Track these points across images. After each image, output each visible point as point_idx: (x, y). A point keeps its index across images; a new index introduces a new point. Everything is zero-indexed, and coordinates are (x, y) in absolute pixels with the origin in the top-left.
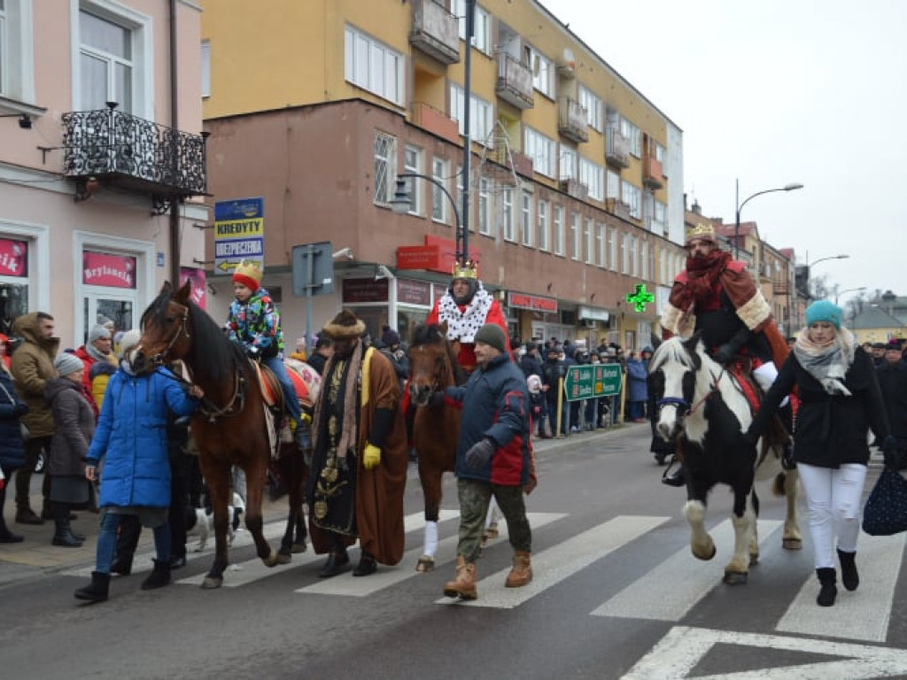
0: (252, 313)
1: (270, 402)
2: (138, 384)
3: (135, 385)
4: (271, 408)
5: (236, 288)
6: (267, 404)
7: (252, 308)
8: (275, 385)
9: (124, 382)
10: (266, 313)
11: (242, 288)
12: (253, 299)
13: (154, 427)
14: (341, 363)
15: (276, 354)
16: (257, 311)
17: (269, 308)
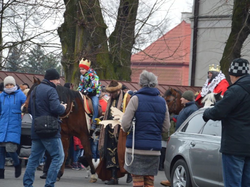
0: (86, 80)
1: (88, 112)
2: (10, 97)
3: (9, 97)
4: (89, 115)
5: (81, 69)
6: (87, 113)
7: (86, 78)
8: (90, 106)
9: (5, 96)
10: (91, 80)
11: (83, 69)
12: (86, 74)
13: (16, 113)
14: (115, 101)
15: (96, 95)
16: (88, 80)
17: (92, 78)
